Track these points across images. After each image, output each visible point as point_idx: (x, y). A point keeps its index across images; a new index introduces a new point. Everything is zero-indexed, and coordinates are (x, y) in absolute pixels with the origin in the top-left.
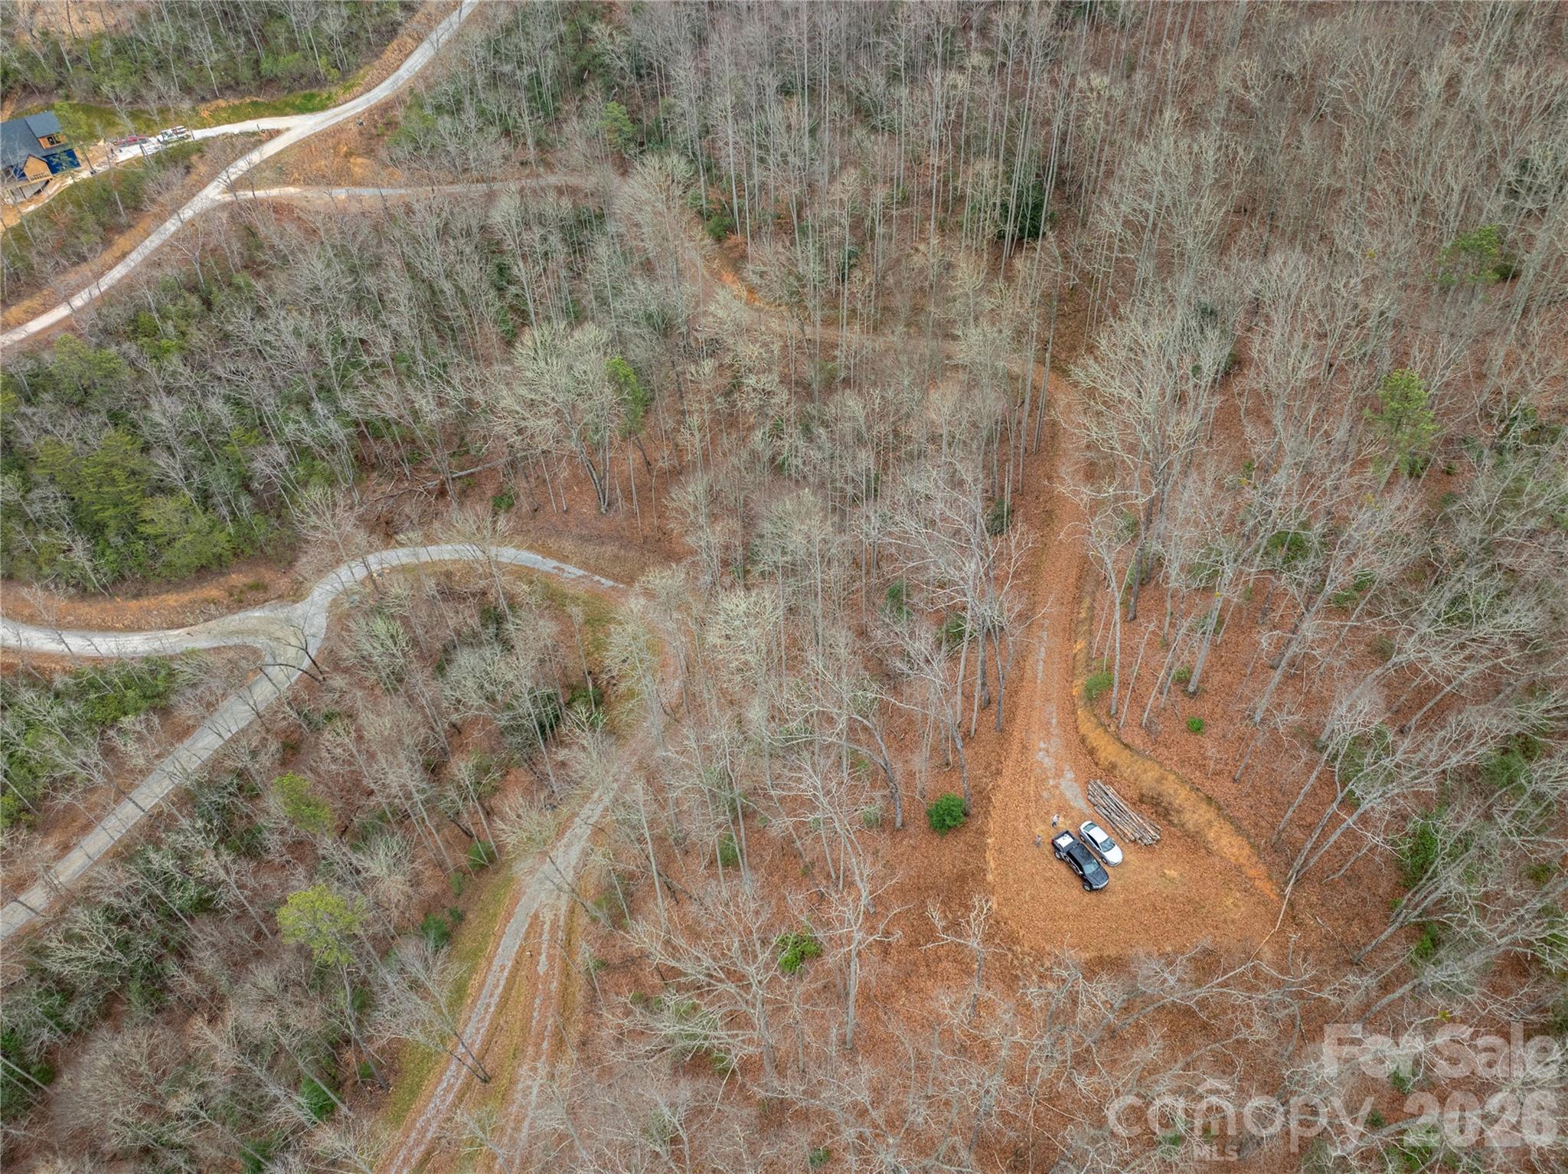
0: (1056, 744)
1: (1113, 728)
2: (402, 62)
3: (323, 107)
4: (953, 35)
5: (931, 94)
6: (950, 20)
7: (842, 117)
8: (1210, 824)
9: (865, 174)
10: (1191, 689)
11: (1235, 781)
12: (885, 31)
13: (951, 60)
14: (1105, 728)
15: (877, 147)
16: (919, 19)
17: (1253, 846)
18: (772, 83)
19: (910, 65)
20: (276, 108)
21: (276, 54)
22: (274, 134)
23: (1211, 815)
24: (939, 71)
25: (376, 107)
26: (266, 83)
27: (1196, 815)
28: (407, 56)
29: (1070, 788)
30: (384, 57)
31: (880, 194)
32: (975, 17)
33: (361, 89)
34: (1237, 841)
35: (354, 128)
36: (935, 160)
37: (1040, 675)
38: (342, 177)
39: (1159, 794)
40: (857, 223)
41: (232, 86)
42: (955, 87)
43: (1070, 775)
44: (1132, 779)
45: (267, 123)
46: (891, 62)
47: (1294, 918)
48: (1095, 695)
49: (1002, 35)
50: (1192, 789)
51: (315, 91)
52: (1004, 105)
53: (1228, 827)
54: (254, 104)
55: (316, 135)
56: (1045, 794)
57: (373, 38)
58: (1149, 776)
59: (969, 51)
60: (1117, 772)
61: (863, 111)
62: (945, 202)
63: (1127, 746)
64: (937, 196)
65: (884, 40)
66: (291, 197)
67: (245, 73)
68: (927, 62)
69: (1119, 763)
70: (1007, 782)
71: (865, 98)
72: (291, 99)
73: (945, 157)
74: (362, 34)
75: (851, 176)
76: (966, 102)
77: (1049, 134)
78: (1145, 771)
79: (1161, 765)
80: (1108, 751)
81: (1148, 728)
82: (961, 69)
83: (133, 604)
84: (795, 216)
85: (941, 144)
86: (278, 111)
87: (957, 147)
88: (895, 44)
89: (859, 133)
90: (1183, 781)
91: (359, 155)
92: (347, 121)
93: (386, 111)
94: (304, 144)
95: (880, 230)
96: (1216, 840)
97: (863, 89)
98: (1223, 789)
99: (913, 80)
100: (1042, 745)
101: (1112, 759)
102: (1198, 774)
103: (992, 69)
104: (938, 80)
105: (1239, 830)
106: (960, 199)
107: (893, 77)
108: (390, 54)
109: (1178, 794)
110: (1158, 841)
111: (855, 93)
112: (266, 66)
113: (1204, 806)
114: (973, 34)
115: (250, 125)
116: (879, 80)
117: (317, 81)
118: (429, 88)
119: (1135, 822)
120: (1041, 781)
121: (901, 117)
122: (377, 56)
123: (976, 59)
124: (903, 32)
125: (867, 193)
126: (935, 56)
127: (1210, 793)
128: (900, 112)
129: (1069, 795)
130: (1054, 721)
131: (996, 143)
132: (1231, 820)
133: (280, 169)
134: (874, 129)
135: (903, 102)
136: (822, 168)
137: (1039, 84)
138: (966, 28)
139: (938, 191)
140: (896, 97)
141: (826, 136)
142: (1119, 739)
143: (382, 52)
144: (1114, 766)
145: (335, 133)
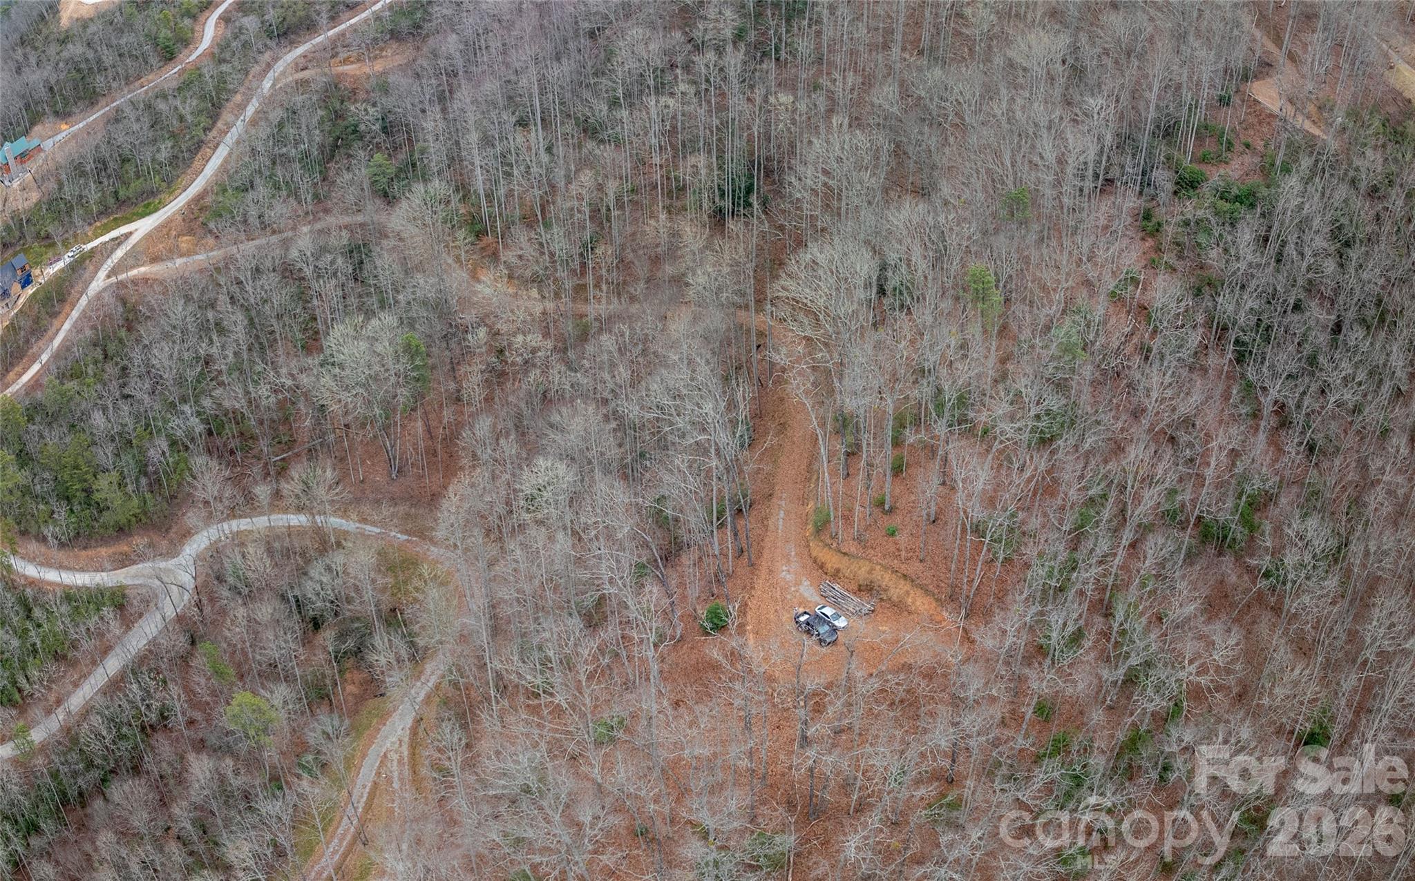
0: (795, 566)
1: (835, 545)
2: (205, 165)
3: (156, 210)
4: (662, 71)
5: (648, 113)
6: (659, 62)
7: (573, 136)
8: (908, 593)
9: (597, 174)
10: (887, 507)
11: (921, 561)
12: (603, 74)
13: (661, 88)
14: (829, 546)
15: (607, 153)
16: (632, 64)
17: (937, 600)
18: (509, 118)
19: (628, 95)
20: (126, 218)
21: (126, 184)
22: (128, 235)
23: (908, 587)
24: (653, 97)
25: (193, 200)
26: (121, 203)
27: (897, 589)
28: (207, 161)
29: (808, 591)
30: (193, 166)
31: (612, 187)
32: (679, 59)
33: (179, 191)
34: (927, 600)
35: (180, 218)
36: (657, 160)
37: (780, 527)
38: (173, 252)
39: (871, 582)
40: (595, 212)
41: (104, 211)
42: (667, 107)
43: (807, 583)
44: (852, 577)
45: (124, 230)
46: (611, 94)
47: (968, 639)
48: (822, 527)
49: (704, 71)
50: (892, 572)
51: (151, 200)
52: (711, 116)
53: (919, 592)
54: (115, 219)
55: (155, 229)
56: (789, 597)
57: (186, 155)
58: (862, 571)
59: (676, 82)
60: (840, 575)
61: (590, 130)
62: (670, 192)
63: (845, 554)
64: (662, 189)
65: (604, 80)
66: (145, 273)
67: (111, 201)
68: (641, 92)
69: (841, 567)
70: (759, 593)
71: (591, 121)
72: (136, 210)
73: (665, 157)
74: (180, 155)
75: (587, 177)
76: (680, 117)
77: (751, 136)
78: (860, 568)
79: (870, 561)
80: (832, 561)
81: (859, 539)
82: (672, 94)
83: (83, 553)
84: (539, 214)
85: (661, 148)
86: (128, 220)
87: (674, 148)
88: (614, 82)
89: (590, 145)
90: (885, 568)
91: (184, 235)
92: (174, 214)
93: (198, 201)
94: (149, 237)
95: (615, 213)
96: (913, 603)
97: (589, 114)
98: (914, 568)
99: (631, 105)
100: (784, 568)
101: (836, 566)
102: (896, 561)
103: (697, 93)
104: (653, 103)
105: (927, 592)
106: (682, 189)
107: (614, 103)
108: (197, 163)
109: (884, 578)
110: (873, 611)
111: (582, 118)
112: (122, 193)
113: (903, 582)
114: (679, 71)
115: (114, 234)
116: (602, 108)
117: (152, 193)
118: (230, 177)
119: (854, 603)
120: (785, 590)
121: (625, 131)
122: (189, 167)
123: (683, 87)
124: (620, 74)
125: (600, 188)
126: (649, 87)
127: (905, 572)
128: (623, 128)
129: (806, 595)
130: (793, 553)
131: (708, 144)
132: (921, 587)
133: (134, 258)
134: (602, 141)
135: (624, 120)
136: (560, 173)
137: (736, 101)
138: (673, 66)
139: (662, 184)
140: (619, 117)
141: (560, 150)
142: (840, 551)
143: (192, 163)
144: (838, 571)
145: (166, 225)
